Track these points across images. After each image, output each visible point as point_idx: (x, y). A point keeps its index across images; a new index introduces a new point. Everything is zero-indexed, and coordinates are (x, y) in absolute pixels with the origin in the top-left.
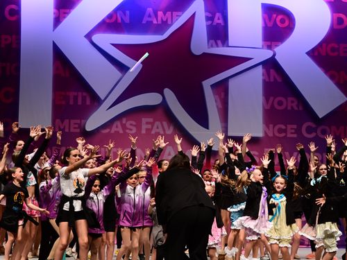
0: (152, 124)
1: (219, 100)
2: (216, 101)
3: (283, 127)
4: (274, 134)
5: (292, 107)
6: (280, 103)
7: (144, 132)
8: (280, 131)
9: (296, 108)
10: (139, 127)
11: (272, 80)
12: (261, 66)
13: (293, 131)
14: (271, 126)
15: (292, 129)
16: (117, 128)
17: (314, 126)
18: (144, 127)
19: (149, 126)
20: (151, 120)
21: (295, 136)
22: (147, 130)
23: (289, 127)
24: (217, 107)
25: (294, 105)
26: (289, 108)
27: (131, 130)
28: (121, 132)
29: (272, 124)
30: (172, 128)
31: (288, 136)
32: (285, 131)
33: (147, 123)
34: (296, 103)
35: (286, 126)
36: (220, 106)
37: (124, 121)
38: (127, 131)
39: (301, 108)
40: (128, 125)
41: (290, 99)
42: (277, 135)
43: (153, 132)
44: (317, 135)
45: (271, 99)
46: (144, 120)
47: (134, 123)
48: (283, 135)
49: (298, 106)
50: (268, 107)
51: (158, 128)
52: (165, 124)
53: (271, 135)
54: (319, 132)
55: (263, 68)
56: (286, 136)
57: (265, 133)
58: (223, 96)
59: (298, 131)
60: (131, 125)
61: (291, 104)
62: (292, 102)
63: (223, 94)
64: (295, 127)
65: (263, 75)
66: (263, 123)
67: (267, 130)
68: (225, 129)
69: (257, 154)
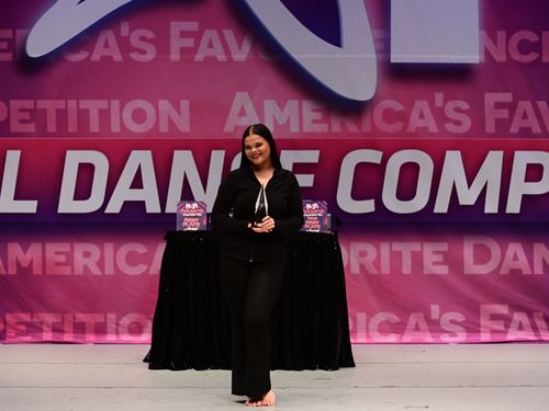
0: (197, 36)
3: (531, 37)
4: (508, 54)
7: (175, 56)
8: (524, 47)
10: (162, 44)
14: (501, 35)
16: (106, 48)
18: (177, 44)
19: (190, 42)
20: (193, 26)
22: (183, 51)
27: (143, 52)
28: (118, 57)
29: (502, 30)
30: (247, 46)
31: (545, 60)
32: (537, 47)
33: (184, 34)
35: (540, 35)
37: (125, 29)
38: (134, 56)
40: (135, 41)
42: (517, 57)
43: (199, 57)
46: (176, 27)
47: (150, 35)
48: (532, 57)
51: (211, 45)
52: (229, 35)
53: (500, 58)
56: (540, 59)
57: (487, 53)
60: (143, 39)
66: (481, 28)
67: (490, 44)
68: (384, 46)
69: (465, 106)
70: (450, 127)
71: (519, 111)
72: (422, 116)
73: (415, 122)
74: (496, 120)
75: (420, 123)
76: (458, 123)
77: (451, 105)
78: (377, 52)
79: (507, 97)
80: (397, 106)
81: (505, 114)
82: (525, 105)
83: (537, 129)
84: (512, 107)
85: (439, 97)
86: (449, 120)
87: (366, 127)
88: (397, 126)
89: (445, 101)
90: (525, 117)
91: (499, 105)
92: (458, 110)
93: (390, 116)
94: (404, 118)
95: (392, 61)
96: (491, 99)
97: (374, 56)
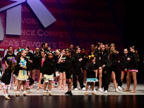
1: (2, 19)
2: (1, 19)
3: (29, 31)
5: (33, 23)
6: (28, 21)
8: (28, 33)
9: (35, 23)
11: (25, 11)
12: (21, 5)
13: (34, 33)
14: (24, 30)
15: (33, 32)
17: (42, 31)
21: (34, 35)
23: (32, 31)
24: (2, 22)
25: (34, 22)
26: (32, 23)
31: (32, 35)
32: (30, 33)
34: (35, 21)
35: (31, 31)
36: (3, 21)
39: (37, 24)
41: (33, 19)
42: (27, 34)
44: (43, 35)
45: (25, 19)
48: (29, 34)
49: (36, 22)
50: (23, 23)
53: (24, 34)
54: (44, 34)
55: (21, 6)
57: (22, 33)
58: (4, 17)
59: (36, 33)
61: (33, 21)
62: (34, 21)
63: (4, 16)
64: (35, 31)
65: (22, 9)
66: (21, 29)
67: (23, 32)
68: (5, 31)
69: (18, 42)
70: (16, 45)
71: (27, 43)
72: (11, 43)
73: (10, 44)
74: (23, 44)
75: (11, 44)
76: (17, 45)
77: (16, 42)
78: (4, 32)
79: (25, 41)
80: (7, 41)
81: (25, 43)
82: (28, 42)
83: (30, 46)
84: (26, 42)
85: (14, 40)
86: (15, 44)
87: (2, 45)
88: (7, 45)
89: (15, 41)
90: (28, 44)
91: (24, 42)
92: (17, 42)
93: (5, 43)
94: (8, 43)
95: (6, 34)
96: (22, 41)
97: (3, 33)
